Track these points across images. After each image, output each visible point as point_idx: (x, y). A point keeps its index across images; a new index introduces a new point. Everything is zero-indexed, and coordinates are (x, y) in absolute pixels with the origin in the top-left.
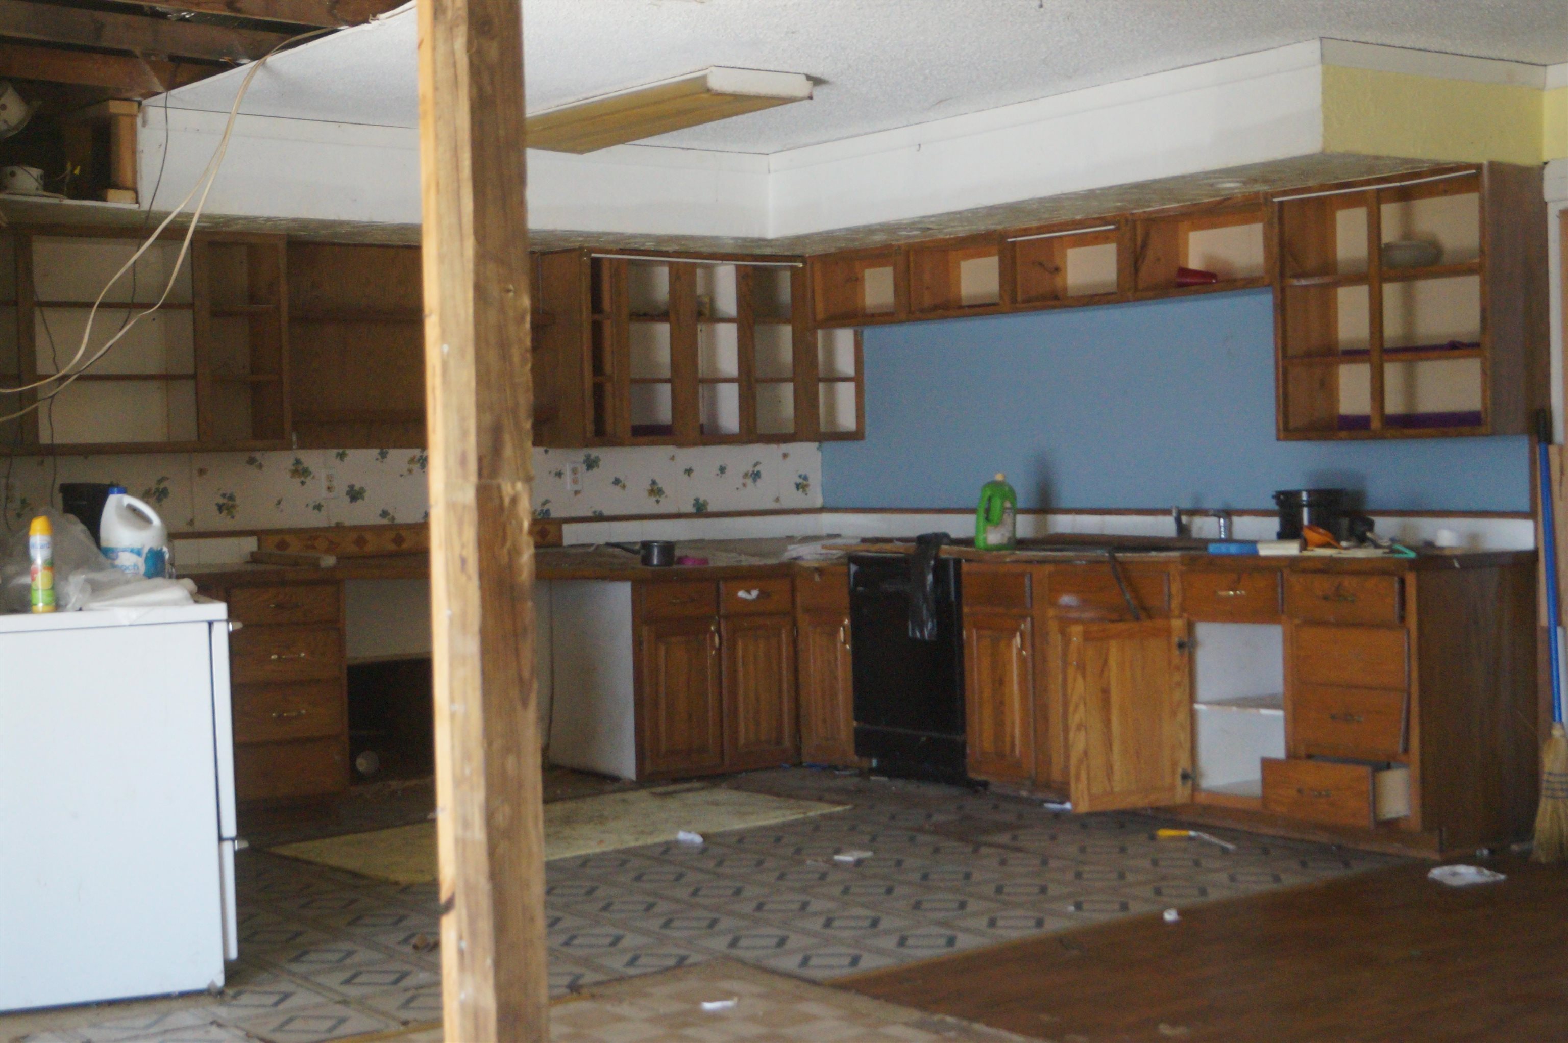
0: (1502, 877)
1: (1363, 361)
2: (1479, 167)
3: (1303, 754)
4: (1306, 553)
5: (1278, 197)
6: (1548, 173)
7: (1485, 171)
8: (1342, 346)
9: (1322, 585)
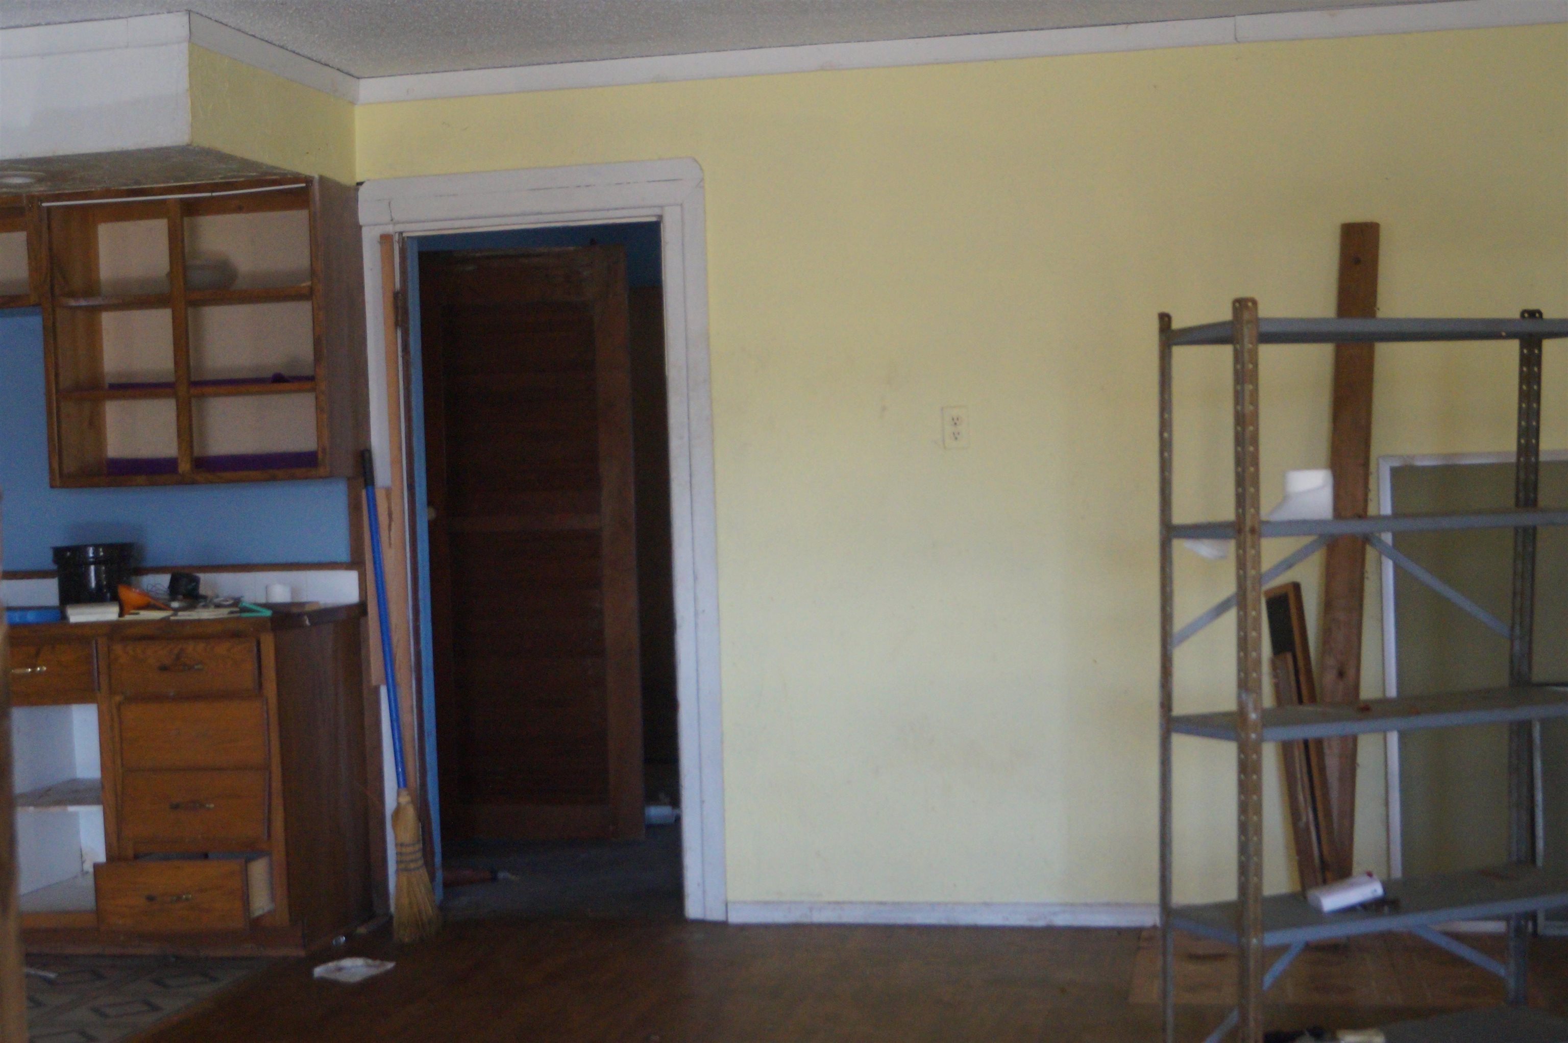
0: (390, 965)
1: (167, 396)
2: (308, 180)
3: (130, 853)
4: (128, 618)
5: (48, 201)
6: (363, 192)
7: (316, 187)
8: (109, 380)
9: (158, 653)
